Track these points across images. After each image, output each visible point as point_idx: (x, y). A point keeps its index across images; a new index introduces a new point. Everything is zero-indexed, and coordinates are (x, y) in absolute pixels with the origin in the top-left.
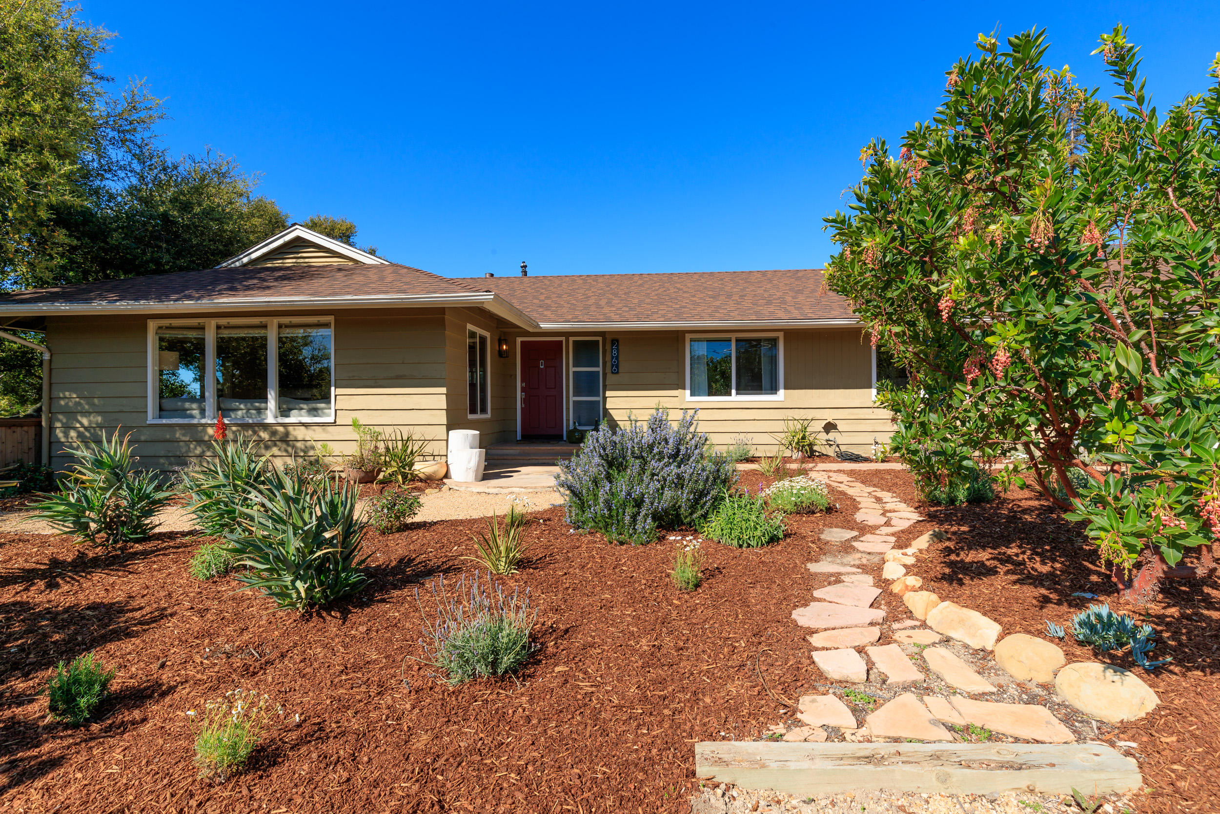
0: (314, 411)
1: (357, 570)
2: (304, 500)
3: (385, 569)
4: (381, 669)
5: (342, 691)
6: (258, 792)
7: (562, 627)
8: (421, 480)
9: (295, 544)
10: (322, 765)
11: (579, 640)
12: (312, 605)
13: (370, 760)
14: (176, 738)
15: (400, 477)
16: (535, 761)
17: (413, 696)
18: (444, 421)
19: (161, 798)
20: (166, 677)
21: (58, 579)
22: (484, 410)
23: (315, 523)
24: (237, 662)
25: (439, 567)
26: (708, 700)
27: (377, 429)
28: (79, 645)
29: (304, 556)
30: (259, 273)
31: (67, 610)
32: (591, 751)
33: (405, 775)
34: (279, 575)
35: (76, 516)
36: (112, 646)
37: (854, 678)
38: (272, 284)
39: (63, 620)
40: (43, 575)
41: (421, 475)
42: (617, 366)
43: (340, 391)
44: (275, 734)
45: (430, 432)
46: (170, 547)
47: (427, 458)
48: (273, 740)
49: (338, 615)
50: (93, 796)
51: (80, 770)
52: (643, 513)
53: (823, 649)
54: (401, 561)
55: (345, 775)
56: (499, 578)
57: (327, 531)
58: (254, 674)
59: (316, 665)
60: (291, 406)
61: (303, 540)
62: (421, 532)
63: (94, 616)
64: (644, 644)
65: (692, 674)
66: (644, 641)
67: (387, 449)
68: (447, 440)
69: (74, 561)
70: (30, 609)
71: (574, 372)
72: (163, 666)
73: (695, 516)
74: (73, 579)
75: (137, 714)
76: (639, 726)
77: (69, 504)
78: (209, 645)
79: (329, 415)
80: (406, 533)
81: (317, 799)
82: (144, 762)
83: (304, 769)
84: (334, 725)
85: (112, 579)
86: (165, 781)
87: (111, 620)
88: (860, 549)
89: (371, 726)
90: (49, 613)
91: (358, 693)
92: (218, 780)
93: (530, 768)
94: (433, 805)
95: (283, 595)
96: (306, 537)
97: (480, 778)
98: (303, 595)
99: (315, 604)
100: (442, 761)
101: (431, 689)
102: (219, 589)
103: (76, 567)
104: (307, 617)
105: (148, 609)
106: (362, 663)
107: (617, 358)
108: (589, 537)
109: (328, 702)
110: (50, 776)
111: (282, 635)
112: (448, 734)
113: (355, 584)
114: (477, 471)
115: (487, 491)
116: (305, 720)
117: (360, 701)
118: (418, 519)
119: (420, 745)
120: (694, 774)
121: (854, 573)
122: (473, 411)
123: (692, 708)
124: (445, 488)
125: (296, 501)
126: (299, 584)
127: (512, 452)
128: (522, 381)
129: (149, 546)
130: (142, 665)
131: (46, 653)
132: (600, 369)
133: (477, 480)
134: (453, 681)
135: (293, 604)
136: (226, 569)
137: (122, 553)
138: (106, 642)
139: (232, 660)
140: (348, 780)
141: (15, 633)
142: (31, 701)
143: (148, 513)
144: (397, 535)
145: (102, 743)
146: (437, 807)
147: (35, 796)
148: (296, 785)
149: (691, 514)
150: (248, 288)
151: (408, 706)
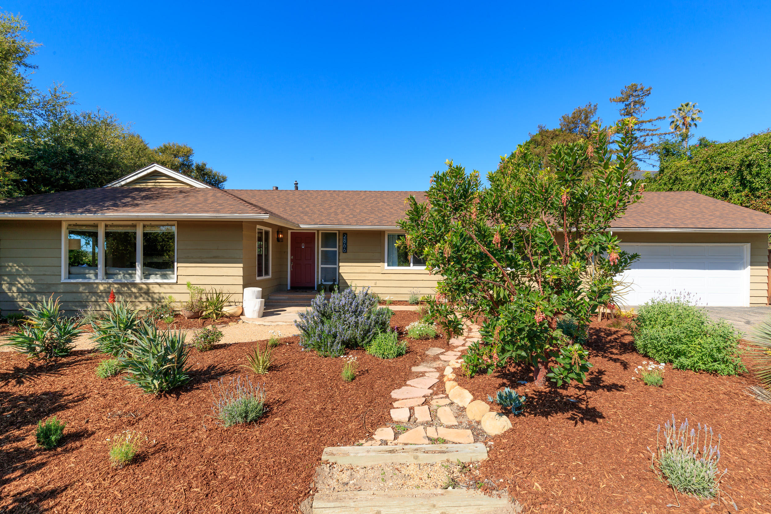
0: (164, 276)
1: (185, 374)
2: (158, 340)
3: (200, 372)
4: (194, 421)
5: (175, 431)
6: (137, 471)
7: (282, 400)
8: (227, 317)
9: (153, 362)
10: (165, 461)
11: (289, 406)
12: (161, 391)
13: (186, 458)
14: (99, 452)
15: (214, 315)
16: (256, 456)
17: (208, 432)
18: (241, 282)
19: (95, 475)
20: (90, 427)
21: (22, 379)
22: (267, 273)
23: (163, 352)
24: (125, 419)
25: (229, 370)
26: (338, 431)
27: (202, 287)
28: (42, 412)
29: (158, 368)
30: (131, 192)
31: (31, 395)
32: (281, 453)
33: (201, 463)
34: (145, 377)
35: (30, 344)
36: (60, 413)
37: (403, 420)
38: (139, 202)
39: (31, 400)
40: (13, 376)
41: (227, 314)
42: (346, 249)
43: (179, 265)
44: (144, 449)
45: (232, 289)
46: (83, 360)
47: (231, 304)
48: (143, 452)
49: (175, 396)
50: (64, 475)
51: (56, 466)
52: (337, 341)
53: (398, 408)
54: (209, 367)
55: (175, 464)
56: (258, 377)
57: (169, 355)
58: (133, 424)
59: (163, 420)
60: (151, 272)
61: (157, 360)
62: (222, 350)
63: (47, 398)
64: (318, 408)
65: (335, 420)
66: (318, 406)
67: (207, 299)
68: (243, 294)
69: (28, 368)
70: (11, 395)
71: (322, 251)
72: (87, 422)
73: (364, 342)
74: (31, 379)
75: (78, 444)
76: (304, 442)
77: (25, 338)
78: (110, 411)
79: (173, 279)
80: (214, 351)
81: (162, 473)
82: (85, 462)
83: (157, 462)
84: (171, 445)
85: (52, 379)
86: (96, 469)
87: (56, 400)
88: (442, 359)
89: (187, 445)
90: (22, 397)
91: (182, 432)
92: (119, 467)
93: (254, 459)
94: (211, 474)
95: (147, 387)
96: (159, 359)
97: (232, 463)
98: (157, 387)
99: (163, 391)
100: (217, 458)
101: (216, 429)
102: (112, 383)
103: (30, 372)
104: (159, 397)
105: (75, 395)
106: (185, 419)
107: (346, 244)
108: (311, 353)
109: (168, 435)
110: (43, 469)
111: (146, 406)
112: (222, 447)
113: (184, 380)
114: (259, 312)
115: (264, 324)
116: (158, 444)
117: (183, 435)
118: (221, 342)
119: (209, 452)
120: (320, 459)
121: (432, 372)
122: (260, 274)
123: (330, 434)
124: (240, 322)
125: (153, 341)
126: (155, 381)
127: (283, 298)
128: (291, 255)
129: (71, 359)
130: (77, 421)
131: (26, 417)
132: (337, 249)
133: (259, 317)
134: (227, 425)
135: (152, 391)
136: (116, 372)
137: (56, 363)
138: (56, 411)
139: (122, 418)
140: (176, 466)
141: (6, 408)
142: (24, 439)
143: (69, 341)
144: (209, 352)
145: (64, 456)
146: (213, 475)
147: (38, 477)
148: (154, 469)
149: (362, 341)
150: (125, 205)
151: (205, 437)
